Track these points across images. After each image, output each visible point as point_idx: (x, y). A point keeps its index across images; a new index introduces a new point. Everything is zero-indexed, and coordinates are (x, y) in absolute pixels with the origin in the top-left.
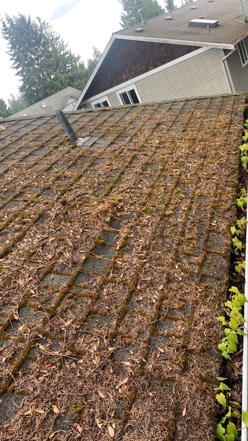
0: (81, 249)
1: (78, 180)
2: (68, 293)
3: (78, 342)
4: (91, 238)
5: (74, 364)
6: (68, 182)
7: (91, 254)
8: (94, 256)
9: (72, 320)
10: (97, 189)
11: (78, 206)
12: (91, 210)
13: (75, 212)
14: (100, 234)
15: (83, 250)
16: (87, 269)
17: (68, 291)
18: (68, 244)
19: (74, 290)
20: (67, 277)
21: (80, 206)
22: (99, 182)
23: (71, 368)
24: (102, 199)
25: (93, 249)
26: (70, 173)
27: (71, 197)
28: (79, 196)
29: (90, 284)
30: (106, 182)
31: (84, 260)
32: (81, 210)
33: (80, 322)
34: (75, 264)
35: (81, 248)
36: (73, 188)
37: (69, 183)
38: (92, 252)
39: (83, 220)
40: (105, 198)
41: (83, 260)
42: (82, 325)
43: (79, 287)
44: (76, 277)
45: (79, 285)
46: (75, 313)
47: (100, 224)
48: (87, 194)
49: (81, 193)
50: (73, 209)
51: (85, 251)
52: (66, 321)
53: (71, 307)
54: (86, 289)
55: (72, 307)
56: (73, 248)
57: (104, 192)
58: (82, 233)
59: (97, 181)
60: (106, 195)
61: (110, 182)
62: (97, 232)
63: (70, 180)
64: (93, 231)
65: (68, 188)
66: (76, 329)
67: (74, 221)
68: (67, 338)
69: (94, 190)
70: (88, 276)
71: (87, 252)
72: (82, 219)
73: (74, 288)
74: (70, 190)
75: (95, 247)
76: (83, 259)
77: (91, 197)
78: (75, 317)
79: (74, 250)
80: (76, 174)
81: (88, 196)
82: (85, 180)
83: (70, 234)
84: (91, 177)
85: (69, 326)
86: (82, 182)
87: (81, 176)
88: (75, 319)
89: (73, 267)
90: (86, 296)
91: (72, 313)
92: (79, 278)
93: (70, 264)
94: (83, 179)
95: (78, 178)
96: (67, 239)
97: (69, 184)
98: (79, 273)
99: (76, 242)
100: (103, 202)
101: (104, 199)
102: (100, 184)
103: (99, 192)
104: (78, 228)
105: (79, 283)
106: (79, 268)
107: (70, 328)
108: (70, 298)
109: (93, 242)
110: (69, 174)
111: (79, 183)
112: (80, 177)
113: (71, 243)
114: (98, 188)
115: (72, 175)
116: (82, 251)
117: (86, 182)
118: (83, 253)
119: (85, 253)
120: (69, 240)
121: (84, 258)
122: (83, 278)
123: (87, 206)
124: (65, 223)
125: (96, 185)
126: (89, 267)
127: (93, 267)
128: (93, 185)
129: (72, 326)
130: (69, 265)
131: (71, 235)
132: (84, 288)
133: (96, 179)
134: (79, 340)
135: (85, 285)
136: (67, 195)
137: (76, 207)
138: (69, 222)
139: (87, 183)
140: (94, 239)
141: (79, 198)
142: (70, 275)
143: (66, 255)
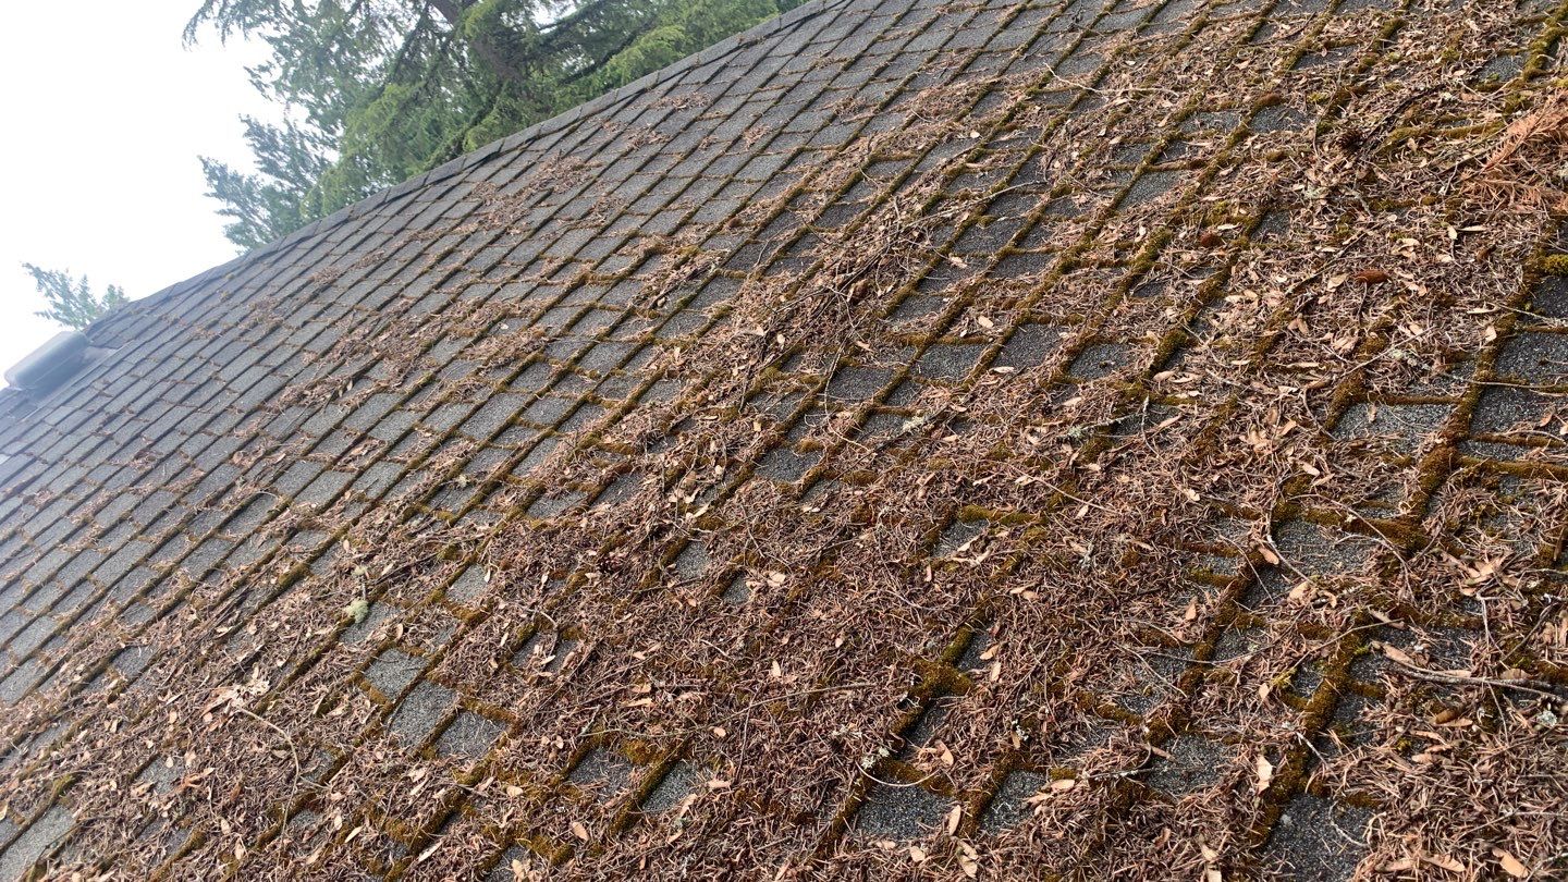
0: (1471, 303)
1: (1386, 45)
2: (1455, 467)
3: (1547, 638)
4: (1507, 256)
5: (1547, 714)
6: (1346, 61)
7: (1521, 317)
8: (1534, 322)
9: (1498, 562)
10: (1482, 60)
11: (1412, 143)
12: (1476, 147)
13: (1405, 169)
14: (1546, 235)
15: (1478, 304)
16: (1513, 374)
17: (1453, 459)
18: (1409, 292)
19: (1477, 456)
20: (1434, 411)
21: (1421, 142)
22: (1489, 31)
23: (1538, 727)
24: (1519, 97)
25: (1526, 298)
26: (1346, 25)
27: (1376, 114)
28: (1409, 102)
29: (1544, 428)
30: (1521, 23)
31: (1496, 340)
32: (1430, 157)
33: (1537, 566)
34: (1455, 360)
35: (1466, 299)
36: (1372, 78)
37: (1351, 63)
38: (1522, 308)
39: (1448, 193)
40: (1534, 90)
41: (1490, 343)
42: (1547, 578)
43: (1497, 441)
44: (1475, 408)
45: (1496, 434)
46: (1504, 536)
47: (1534, 193)
48: (1442, 88)
49: (1416, 90)
50: (1394, 160)
51: (1490, 307)
52: (1472, 565)
53: (1481, 517)
54: (1531, 448)
55: (1484, 515)
56: (1435, 303)
57: (1523, 66)
58: (1456, 242)
59: (1475, 28)
60: (1532, 77)
61: (1538, 21)
62: (1528, 227)
63: (1355, 53)
64: (1509, 226)
65: (1354, 83)
66: (1526, 592)
67: (1410, 204)
68: (1493, 625)
69: (1473, 68)
70: (1527, 399)
71: (1499, 312)
72: (1443, 191)
73: (1476, 448)
74: (1360, 92)
75: (1533, 288)
76: (1489, 339)
77: (1464, 95)
78: (1508, 551)
79: (1440, 310)
80: (1375, 24)
81: (1447, 96)
82: (1418, 38)
83: (1405, 253)
84: (1444, 20)
85: (1493, 582)
86: (1406, 49)
87: (1400, 25)
88: (1512, 555)
89: (1449, 372)
90: (1541, 473)
91: (1493, 535)
92: (1489, 412)
93: (1437, 362)
94: (1408, 34)
95: (1389, 38)
96: (1399, 273)
97: (1353, 66)
98: (1484, 392)
99: (1439, 279)
100: (1526, 105)
101: (1530, 93)
102: (1493, 39)
103: (1497, 70)
104: (1436, 225)
105: (1494, 430)
106: (1477, 374)
107: (1497, 590)
108: (1468, 482)
109: (1519, 269)
110: (1342, 31)
111: (1397, 55)
112: (1393, 33)
113: (1419, 285)
114: (1485, 55)
115: (1358, 32)
116: (1477, 310)
117: (1427, 45)
118: (1481, 316)
119: (1493, 314)
120: (1411, 276)
121: (1491, 334)
122: (1506, 408)
123: (1455, 136)
124: (1375, 215)
125: (1475, 44)
126: (1521, 366)
127: (1543, 363)
128: (1460, 48)
129: (1507, 582)
130: (1431, 364)
131: (1411, 255)
132: (1521, 444)
133: (1472, 23)
134: (1546, 631)
135: (1523, 435)
136: (1356, 111)
137: (1408, 149)
138: (1389, 210)
139: (1432, 48)
140: (1520, 255)
141: (1410, 112)
142: (1444, 403)
143: (1407, 332)
